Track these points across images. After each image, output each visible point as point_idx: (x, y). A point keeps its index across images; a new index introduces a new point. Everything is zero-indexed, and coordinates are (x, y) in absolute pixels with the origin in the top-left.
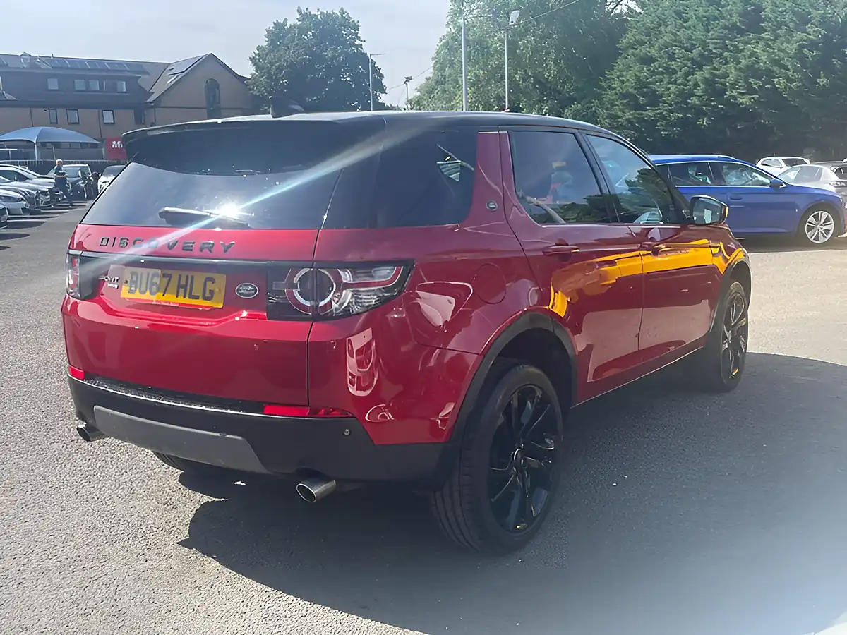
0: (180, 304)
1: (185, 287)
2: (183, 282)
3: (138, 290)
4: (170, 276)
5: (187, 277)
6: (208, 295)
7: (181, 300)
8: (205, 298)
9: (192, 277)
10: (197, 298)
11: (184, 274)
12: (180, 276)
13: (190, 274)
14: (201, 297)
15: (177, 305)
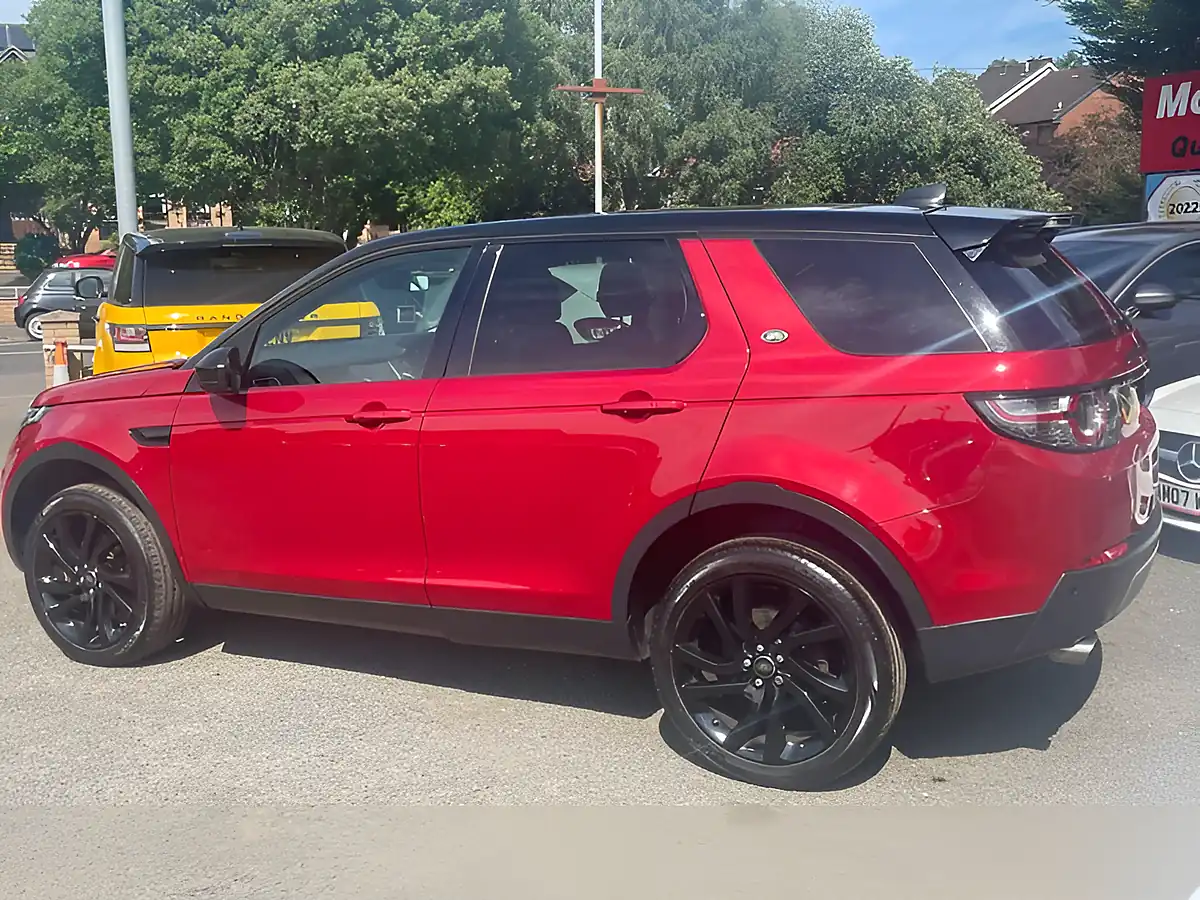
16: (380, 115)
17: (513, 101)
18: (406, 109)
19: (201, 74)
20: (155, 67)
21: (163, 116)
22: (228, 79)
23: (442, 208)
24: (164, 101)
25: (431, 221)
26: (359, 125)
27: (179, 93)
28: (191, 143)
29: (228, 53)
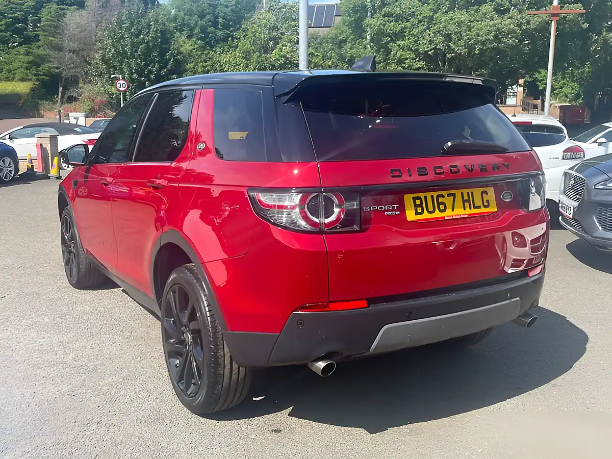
0: (468, 215)
1: (468, 201)
2: (466, 198)
3: (425, 210)
4: (454, 195)
5: (468, 193)
6: (486, 204)
7: (468, 211)
8: (485, 207)
9: (472, 193)
10: (479, 207)
11: (465, 191)
12: (462, 193)
13: (470, 190)
14: (482, 207)
15: (467, 216)
16: (496, 37)
17: (583, 23)
18: (514, 32)
19: (408, 21)
20: (386, 19)
21: (387, 43)
22: (420, 22)
23: (564, 87)
24: (389, 35)
25: (558, 94)
26: (483, 43)
27: (396, 31)
28: (398, 55)
29: (421, 8)
